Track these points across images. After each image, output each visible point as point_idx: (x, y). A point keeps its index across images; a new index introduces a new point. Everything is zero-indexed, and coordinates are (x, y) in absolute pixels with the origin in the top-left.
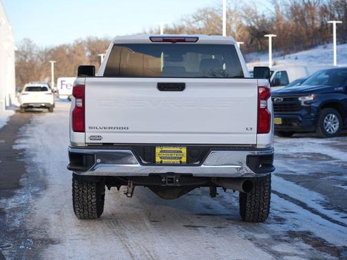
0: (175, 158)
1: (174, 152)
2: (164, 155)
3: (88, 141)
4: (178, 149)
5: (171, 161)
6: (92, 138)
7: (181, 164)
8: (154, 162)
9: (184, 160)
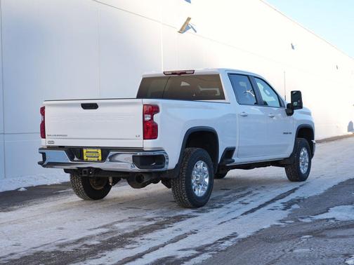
0: (95, 157)
1: (94, 152)
2: (89, 154)
3: (48, 144)
4: (96, 150)
5: (93, 159)
6: (49, 142)
7: (98, 161)
8: (83, 159)
9: (100, 158)
